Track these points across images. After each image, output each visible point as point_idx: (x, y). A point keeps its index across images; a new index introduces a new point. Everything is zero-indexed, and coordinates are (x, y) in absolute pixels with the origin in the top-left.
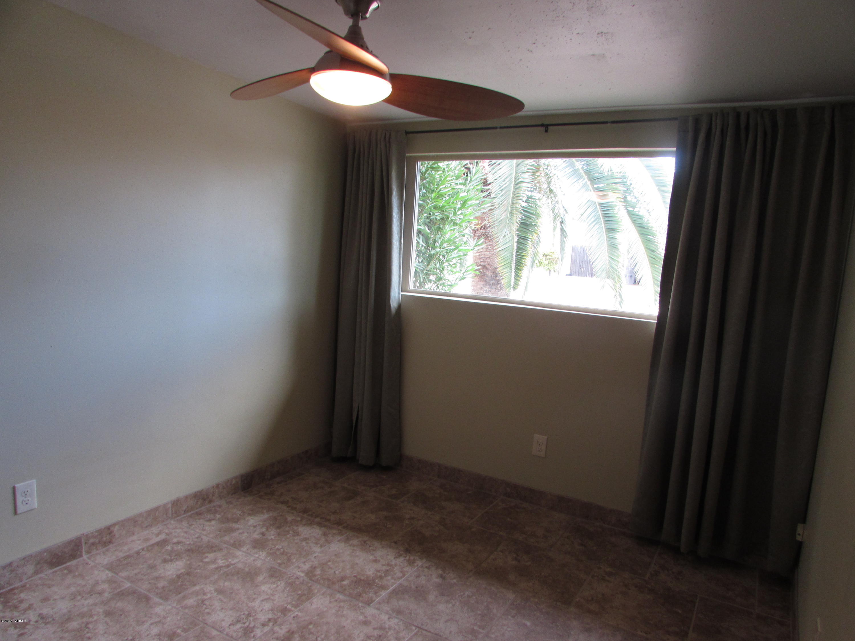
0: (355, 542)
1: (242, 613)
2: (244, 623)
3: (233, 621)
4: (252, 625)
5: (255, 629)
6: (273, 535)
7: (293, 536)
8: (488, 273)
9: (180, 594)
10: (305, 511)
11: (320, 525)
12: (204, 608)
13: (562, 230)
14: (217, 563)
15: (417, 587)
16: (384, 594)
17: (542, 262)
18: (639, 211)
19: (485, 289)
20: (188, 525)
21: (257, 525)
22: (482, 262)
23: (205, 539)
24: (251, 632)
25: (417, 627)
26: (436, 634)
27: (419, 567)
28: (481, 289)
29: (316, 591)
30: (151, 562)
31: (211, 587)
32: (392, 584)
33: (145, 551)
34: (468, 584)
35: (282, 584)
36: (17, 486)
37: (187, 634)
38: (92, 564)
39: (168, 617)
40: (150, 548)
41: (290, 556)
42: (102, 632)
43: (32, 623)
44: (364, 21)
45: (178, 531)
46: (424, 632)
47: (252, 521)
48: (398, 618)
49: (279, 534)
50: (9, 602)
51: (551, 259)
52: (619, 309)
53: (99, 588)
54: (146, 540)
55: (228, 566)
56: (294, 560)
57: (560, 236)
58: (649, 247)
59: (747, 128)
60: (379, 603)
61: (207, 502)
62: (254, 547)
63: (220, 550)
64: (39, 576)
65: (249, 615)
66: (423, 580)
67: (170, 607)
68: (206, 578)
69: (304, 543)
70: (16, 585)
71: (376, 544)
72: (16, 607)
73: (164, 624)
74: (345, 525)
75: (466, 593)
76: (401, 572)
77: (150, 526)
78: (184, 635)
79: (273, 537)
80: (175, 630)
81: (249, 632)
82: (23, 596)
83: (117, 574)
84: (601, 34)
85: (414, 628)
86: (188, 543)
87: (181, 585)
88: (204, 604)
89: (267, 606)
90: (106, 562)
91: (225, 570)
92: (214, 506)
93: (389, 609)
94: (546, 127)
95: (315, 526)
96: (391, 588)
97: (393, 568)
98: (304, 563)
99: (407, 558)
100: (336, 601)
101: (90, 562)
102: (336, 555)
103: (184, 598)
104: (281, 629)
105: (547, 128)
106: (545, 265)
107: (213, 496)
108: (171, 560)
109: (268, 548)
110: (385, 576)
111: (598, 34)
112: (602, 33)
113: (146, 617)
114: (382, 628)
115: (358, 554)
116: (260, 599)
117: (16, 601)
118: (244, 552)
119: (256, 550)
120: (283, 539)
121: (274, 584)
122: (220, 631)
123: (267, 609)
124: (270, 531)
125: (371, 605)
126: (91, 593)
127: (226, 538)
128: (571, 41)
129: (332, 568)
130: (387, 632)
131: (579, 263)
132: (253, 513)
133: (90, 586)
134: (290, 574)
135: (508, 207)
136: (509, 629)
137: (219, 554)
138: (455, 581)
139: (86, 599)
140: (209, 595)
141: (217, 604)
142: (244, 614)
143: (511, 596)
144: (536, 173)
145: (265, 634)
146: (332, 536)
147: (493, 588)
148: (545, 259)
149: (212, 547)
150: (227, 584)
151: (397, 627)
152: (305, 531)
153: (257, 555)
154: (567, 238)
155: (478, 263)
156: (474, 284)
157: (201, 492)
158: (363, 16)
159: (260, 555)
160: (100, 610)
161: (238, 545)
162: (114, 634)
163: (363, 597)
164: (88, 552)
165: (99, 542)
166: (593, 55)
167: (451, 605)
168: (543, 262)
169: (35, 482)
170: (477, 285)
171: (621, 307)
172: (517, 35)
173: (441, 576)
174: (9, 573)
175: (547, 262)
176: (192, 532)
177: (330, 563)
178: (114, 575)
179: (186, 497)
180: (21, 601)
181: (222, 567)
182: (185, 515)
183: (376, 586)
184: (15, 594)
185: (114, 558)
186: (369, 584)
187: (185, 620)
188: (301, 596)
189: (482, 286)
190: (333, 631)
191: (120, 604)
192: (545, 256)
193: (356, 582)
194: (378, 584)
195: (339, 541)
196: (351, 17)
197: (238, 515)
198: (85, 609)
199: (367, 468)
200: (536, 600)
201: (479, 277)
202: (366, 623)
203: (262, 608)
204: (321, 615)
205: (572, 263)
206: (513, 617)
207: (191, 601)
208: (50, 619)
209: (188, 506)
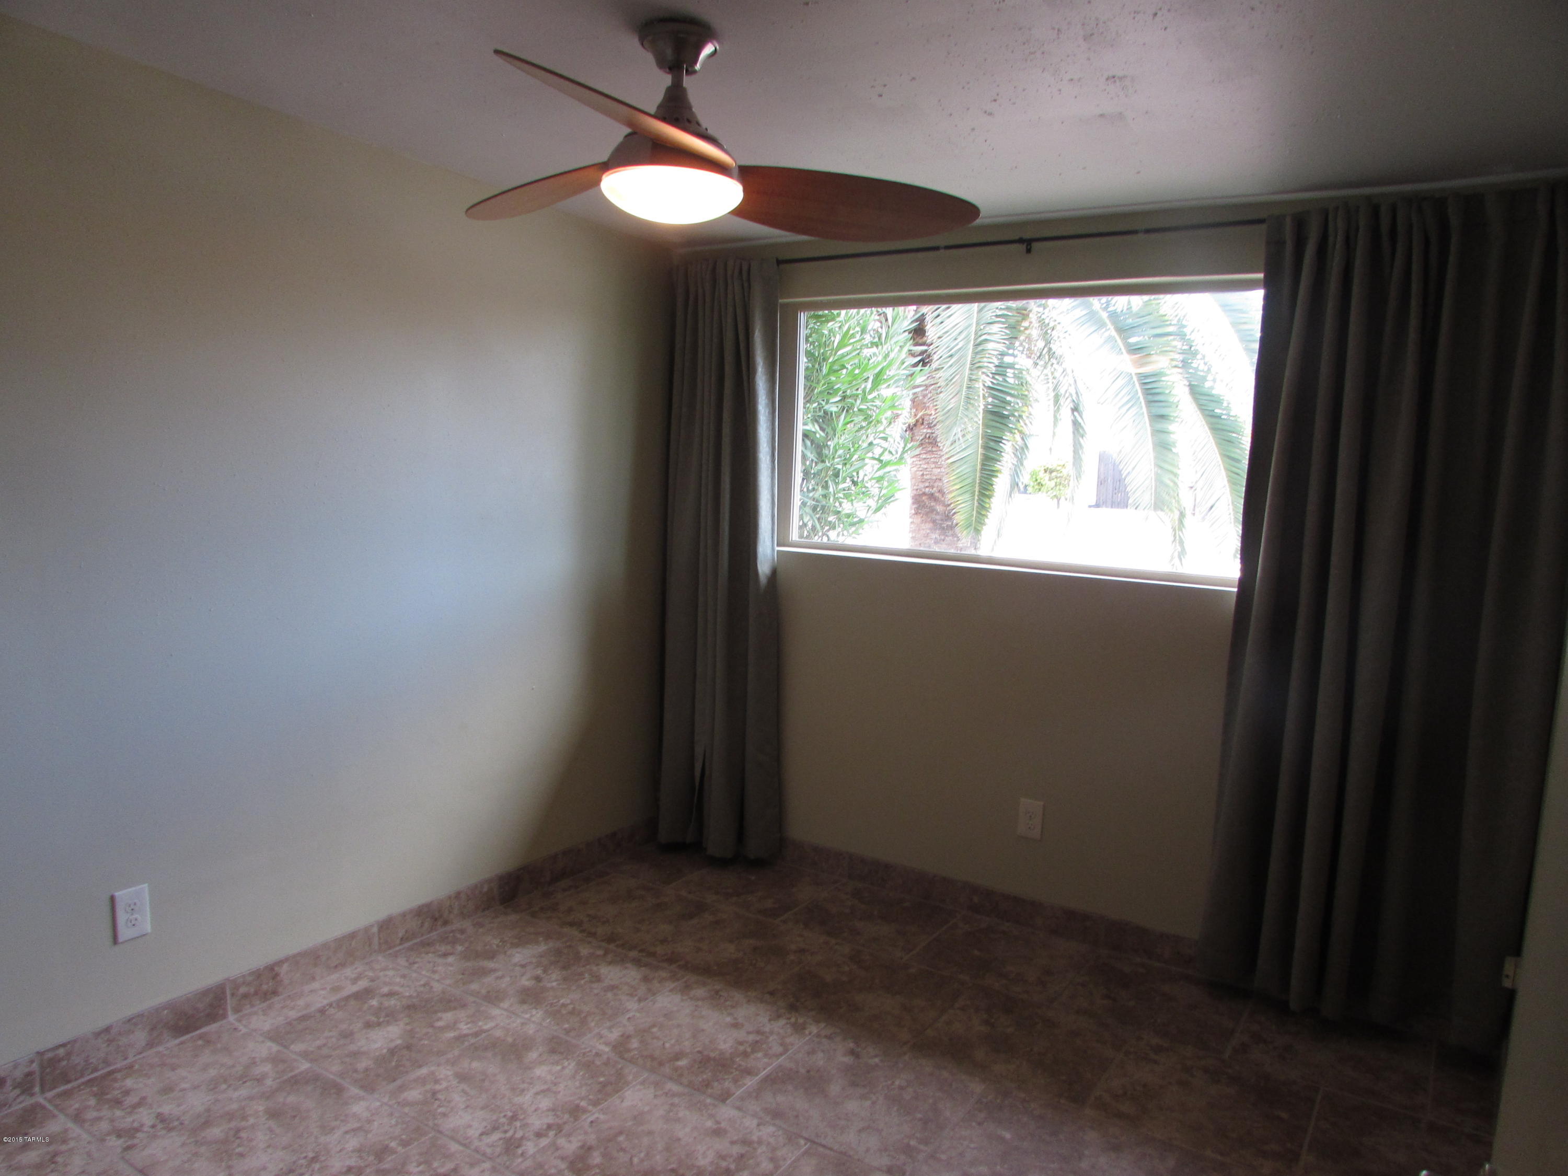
0: (700, 992)
1: (502, 1115)
2: (506, 1132)
3: (486, 1127)
4: (519, 1134)
5: (524, 1142)
6: (556, 980)
7: (591, 982)
8: (938, 507)
9: (394, 1080)
10: (611, 939)
11: (637, 962)
12: (435, 1106)
13: (1076, 424)
14: (458, 1029)
15: (808, 1071)
16: (749, 1084)
17: (1043, 483)
18: (1212, 388)
19: (934, 536)
20: (406, 964)
21: (526, 964)
22: (927, 487)
23: (437, 987)
24: (517, 1147)
25: (806, 1139)
26: (841, 1153)
27: (814, 1035)
28: (927, 536)
29: (631, 1077)
30: (344, 1026)
31: (448, 1070)
32: (765, 1065)
33: (334, 1008)
34: (901, 1065)
35: (570, 1066)
36: (117, 894)
37: (407, 1149)
38: (244, 1030)
39: (374, 1121)
40: (343, 1003)
41: (585, 1017)
42: (262, 1145)
43: (146, 1129)
44: (693, 77)
45: (391, 973)
46: (821, 1149)
47: (519, 956)
48: (774, 1125)
49: (565, 979)
50: (107, 1094)
51: (1060, 477)
52: (1177, 569)
53: (258, 1070)
54: (336, 989)
55: (476, 1034)
56: (593, 1024)
57: (1071, 435)
58: (1228, 454)
59: (1393, 233)
60: (742, 1099)
61: (439, 923)
62: (523, 1002)
63: (464, 1006)
64: (154, 1050)
65: (514, 1118)
66: (819, 1059)
67: (378, 1104)
68: (440, 1053)
69: (610, 995)
70: (118, 1066)
71: (738, 996)
72: (118, 1103)
73: (367, 1132)
74: (682, 963)
75: (897, 1083)
76: (781, 1045)
77: (343, 965)
78: (404, 1150)
79: (554, 984)
80: (386, 1142)
81: (514, 1147)
82: (129, 1083)
83: (285, 1047)
84: (1113, 80)
85: (802, 1142)
86: (407, 994)
87: (397, 1067)
88: (436, 1100)
89: (545, 1103)
90: (267, 1027)
91: (473, 1040)
92: (453, 931)
93: (758, 1110)
94: (1028, 244)
95: (629, 965)
96: (763, 1074)
97: (767, 1037)
98: (610, 1028)
99: (793, 1020)
100: (667, 1094)
101: (241, 1027)
102: (665, 1015)
103: (402, 1088)
104: (570, 1142)
105: (1030, 244)
106: (1050, 489)
107: (450, 912)
108: (379, 1024)
109: (546, 1004)
110: (753, 1051)
111: (1107, 79)
112: (1114, 77)
113: (336, 1120)
114: (745, 1142)
115: (704, 1013)
116: (533, 1091)
117: (119, 1092)
118: (506, 1010)
119: (525, 1007)
120: (574, 988)
121: (557, 1065)
122: (465, 1145)
123: (545, 1108)
124: (551, 973)
125: (728, 1102)
126: (243, 1078)
127: (474, 986)
128: (1060, 94)
129: (658, 1038)
130: (755, 1149)
131: (1113, 483)
132: (521, 942)
133: (242, 1068)
134: (585, 1048)
135: (961, 386)
136: (972, 1145)
137: (462, 1014)
138: (877, 1060)
139: (235, 1090)
140: (444, 1084)
141: (458, 1099)
142: (505, 1116)
143: (977, 1087)
144: (1022, 322)
145: (543, 1150)
146: (659, 982)
147: (945, 1074)
148: (1050, 477)
149: (450, 1001)
150: (475, 1064)
151: (772, 1140)
152: (611, 973)
153: (527, 1016)
154: (1086, 437)
155: (920, 490)
156: (914, 528)
157: (428, 905)
158: (690, 69)
159: (532, 1016)
160: (260, 1107)
161: (493, 998)
162: (284, 1148)
163: (712, 1088)
164: (237, 1010)
165: (256, 993)
166: (1102, 115)
167: (868, 1103)
168: (1046, 484)
169: (147, 890)
170: (919, 529)
171: (1182, 564)
172: (963, 88)
173: (852, 1052)
174: (105, 1045)
175: (1052, 484)
176: (414, 975)
177: (655, 1030)
178: (280, 1048)
179: (404, 915)
180: (127, 1093)
181: (466, 1035)
182: (401, 947)
183: (736, 1069)
184: (115, 1080)
185: (280, 1020)
186: (723, 1066)
187: (404, 1126)
188: (604, 1085)
189: (928, 531)
190: (660, 1146)
191: (292, 1099)
192: (1048, 472)
193: (700, 1062)
194: (740, 1065)
195: (671, 991)
196: (668, 70)
197: (495, 947)
198: (235, 1106)
199: (722, 863)
200: (1022, 1095)
201: (921, 515)
202: (718, 1132)
203: (536, 1106)
204: (639, 1118)
205: (1100, 483)
206: (979, 1124)
207: (414, 1094)
208: (176, 1123)
209: (406, 931)
